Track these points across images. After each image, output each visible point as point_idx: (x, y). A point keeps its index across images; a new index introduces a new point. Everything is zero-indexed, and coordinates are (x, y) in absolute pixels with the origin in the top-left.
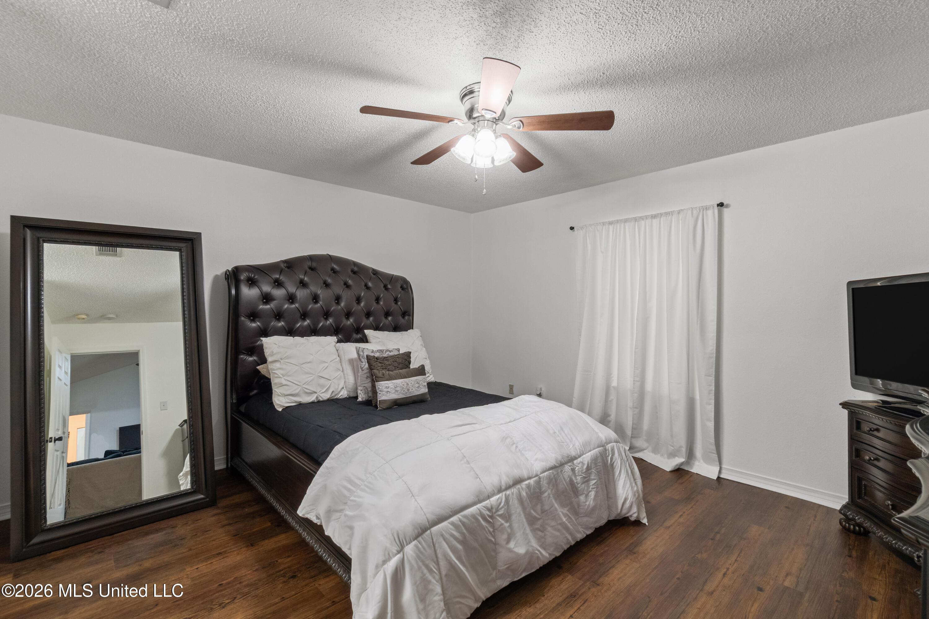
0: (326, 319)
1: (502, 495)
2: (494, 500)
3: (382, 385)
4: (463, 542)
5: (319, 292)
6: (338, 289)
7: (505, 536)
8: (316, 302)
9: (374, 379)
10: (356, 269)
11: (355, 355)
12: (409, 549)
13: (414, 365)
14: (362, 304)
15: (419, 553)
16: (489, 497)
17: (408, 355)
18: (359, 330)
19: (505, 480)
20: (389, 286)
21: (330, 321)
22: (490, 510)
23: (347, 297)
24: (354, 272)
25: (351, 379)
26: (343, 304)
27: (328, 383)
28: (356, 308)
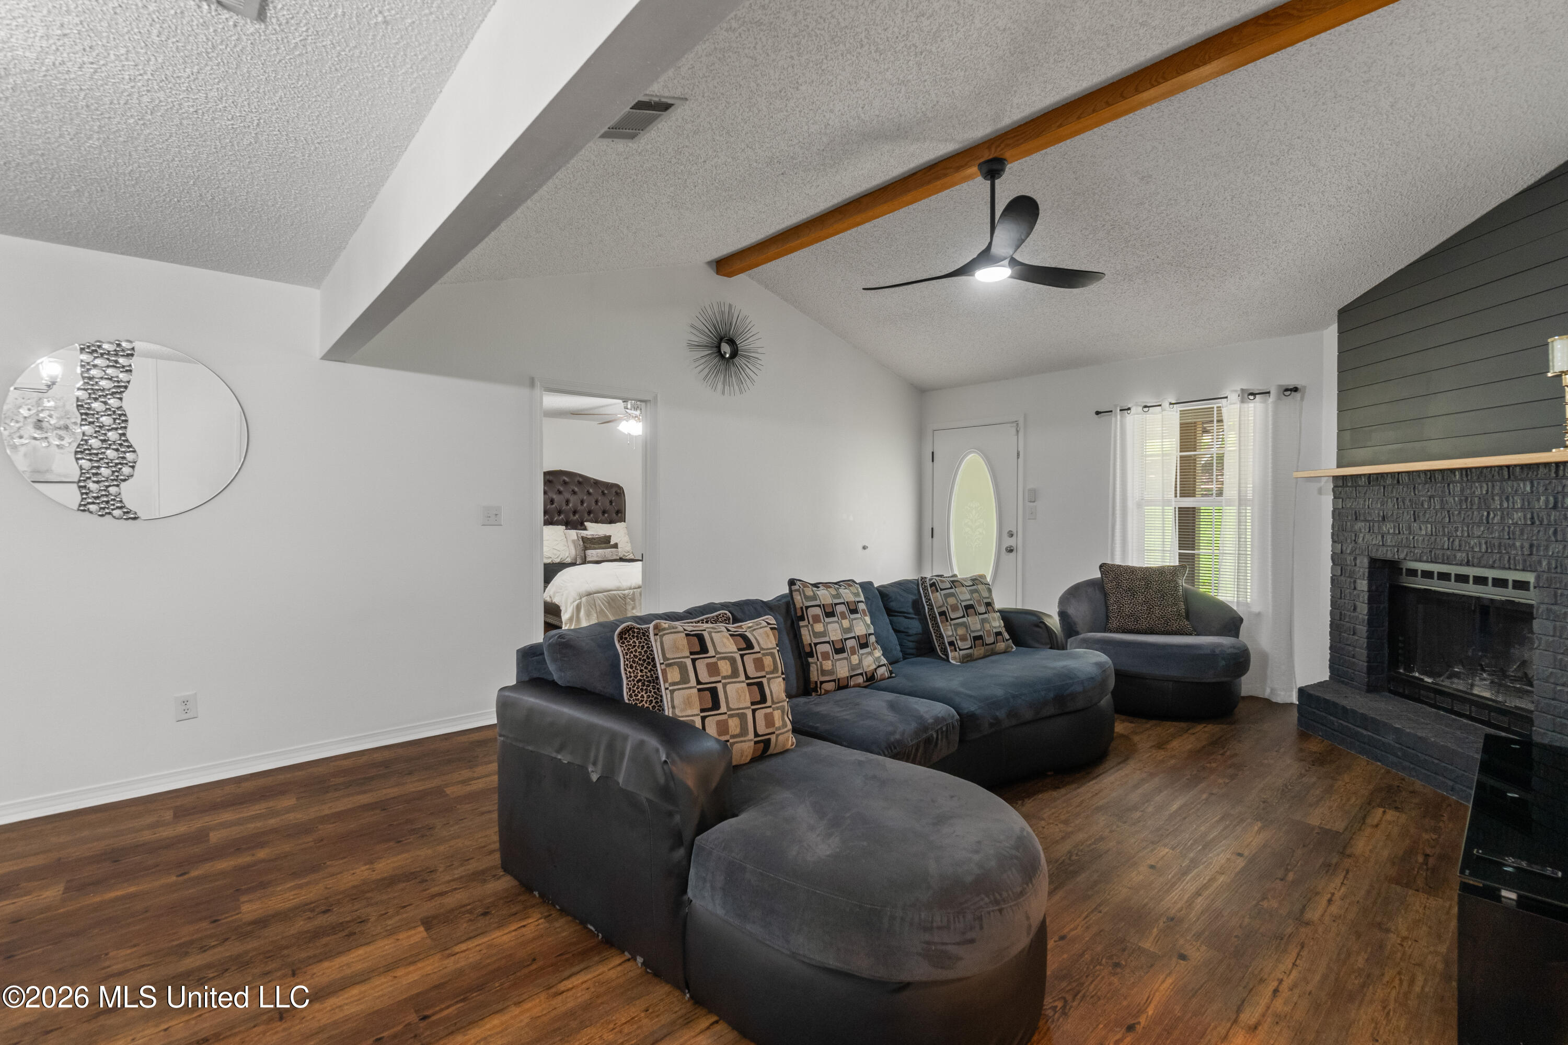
0: (559, 515)
1: (632, 591)
2: (626, 592)
3: (589, 552)
4: (609, 603)
5: (554, 497)
6: (567, 495)
7: (631, 607)
8: (552, 504)
9: (586, 549)
10: (581, 480)
11: (576, 538)
12: (584, 599)
13: (612, 543)
14: (585, 505)
15: (587, 601)
16: (624, 590)
17: (610, 537)
18: (582, 524)
19: (633, 585)
20: (606, 492)
21: (562, 516)
22: (624, 595)
23: (574, 500)
24: (579, 483)
25: (573, 552)
26: (571, 505)
27: (559, 553)
28: (579, 508)
